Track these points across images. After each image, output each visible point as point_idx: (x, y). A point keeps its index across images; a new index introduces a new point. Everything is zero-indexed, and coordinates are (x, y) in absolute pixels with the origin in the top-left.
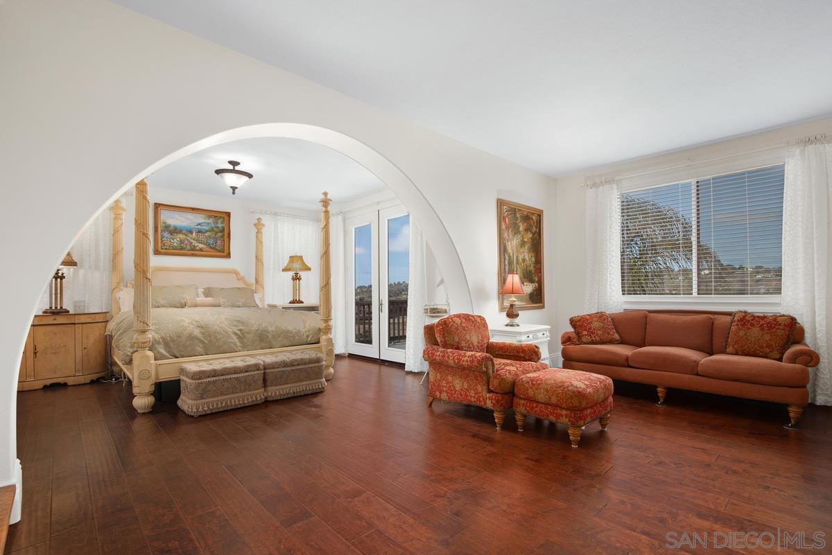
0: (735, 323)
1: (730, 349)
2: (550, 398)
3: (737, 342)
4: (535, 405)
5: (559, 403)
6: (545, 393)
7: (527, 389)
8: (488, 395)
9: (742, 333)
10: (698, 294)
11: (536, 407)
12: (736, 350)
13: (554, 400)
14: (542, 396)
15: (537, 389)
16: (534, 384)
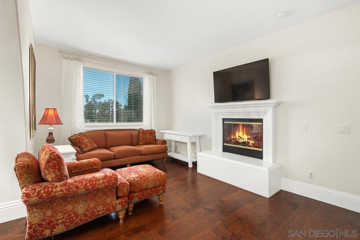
0: (141, 133)
1: (141, 143)
2: (155, 183)
3: (143, 140)
4: (145, 192)
5: (160, 184)
6: (153, 182)
7: (142, 184)
8: (118, 202)
9: (144, 137)
10: (116, 122)
11: (146, 193)
12: (144, 143)
13: (158, 184)
14: (151, 184)
15: (148, 181)
16: (145, 180)
